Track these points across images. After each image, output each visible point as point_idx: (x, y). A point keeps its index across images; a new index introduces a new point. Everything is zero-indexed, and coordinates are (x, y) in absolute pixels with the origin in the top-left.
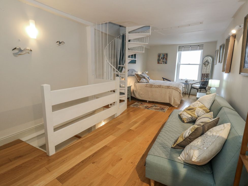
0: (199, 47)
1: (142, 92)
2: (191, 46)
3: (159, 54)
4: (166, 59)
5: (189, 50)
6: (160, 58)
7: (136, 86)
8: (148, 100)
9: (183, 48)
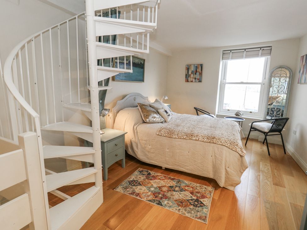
0: (261, 51)
1: (150, 147)
2: (245, 49)
3: (187, 65)
4: (201, 74)
5: (242, 57)
6: (190, 73)
7: (137, 132)
8: (164, 166)
9: (231, 53)
